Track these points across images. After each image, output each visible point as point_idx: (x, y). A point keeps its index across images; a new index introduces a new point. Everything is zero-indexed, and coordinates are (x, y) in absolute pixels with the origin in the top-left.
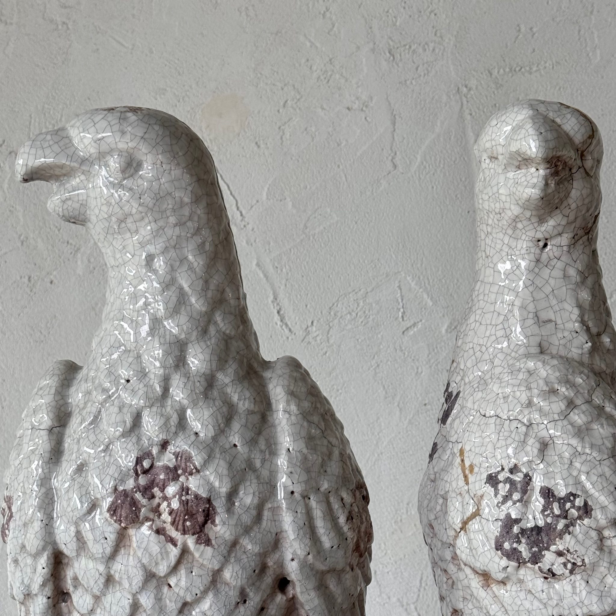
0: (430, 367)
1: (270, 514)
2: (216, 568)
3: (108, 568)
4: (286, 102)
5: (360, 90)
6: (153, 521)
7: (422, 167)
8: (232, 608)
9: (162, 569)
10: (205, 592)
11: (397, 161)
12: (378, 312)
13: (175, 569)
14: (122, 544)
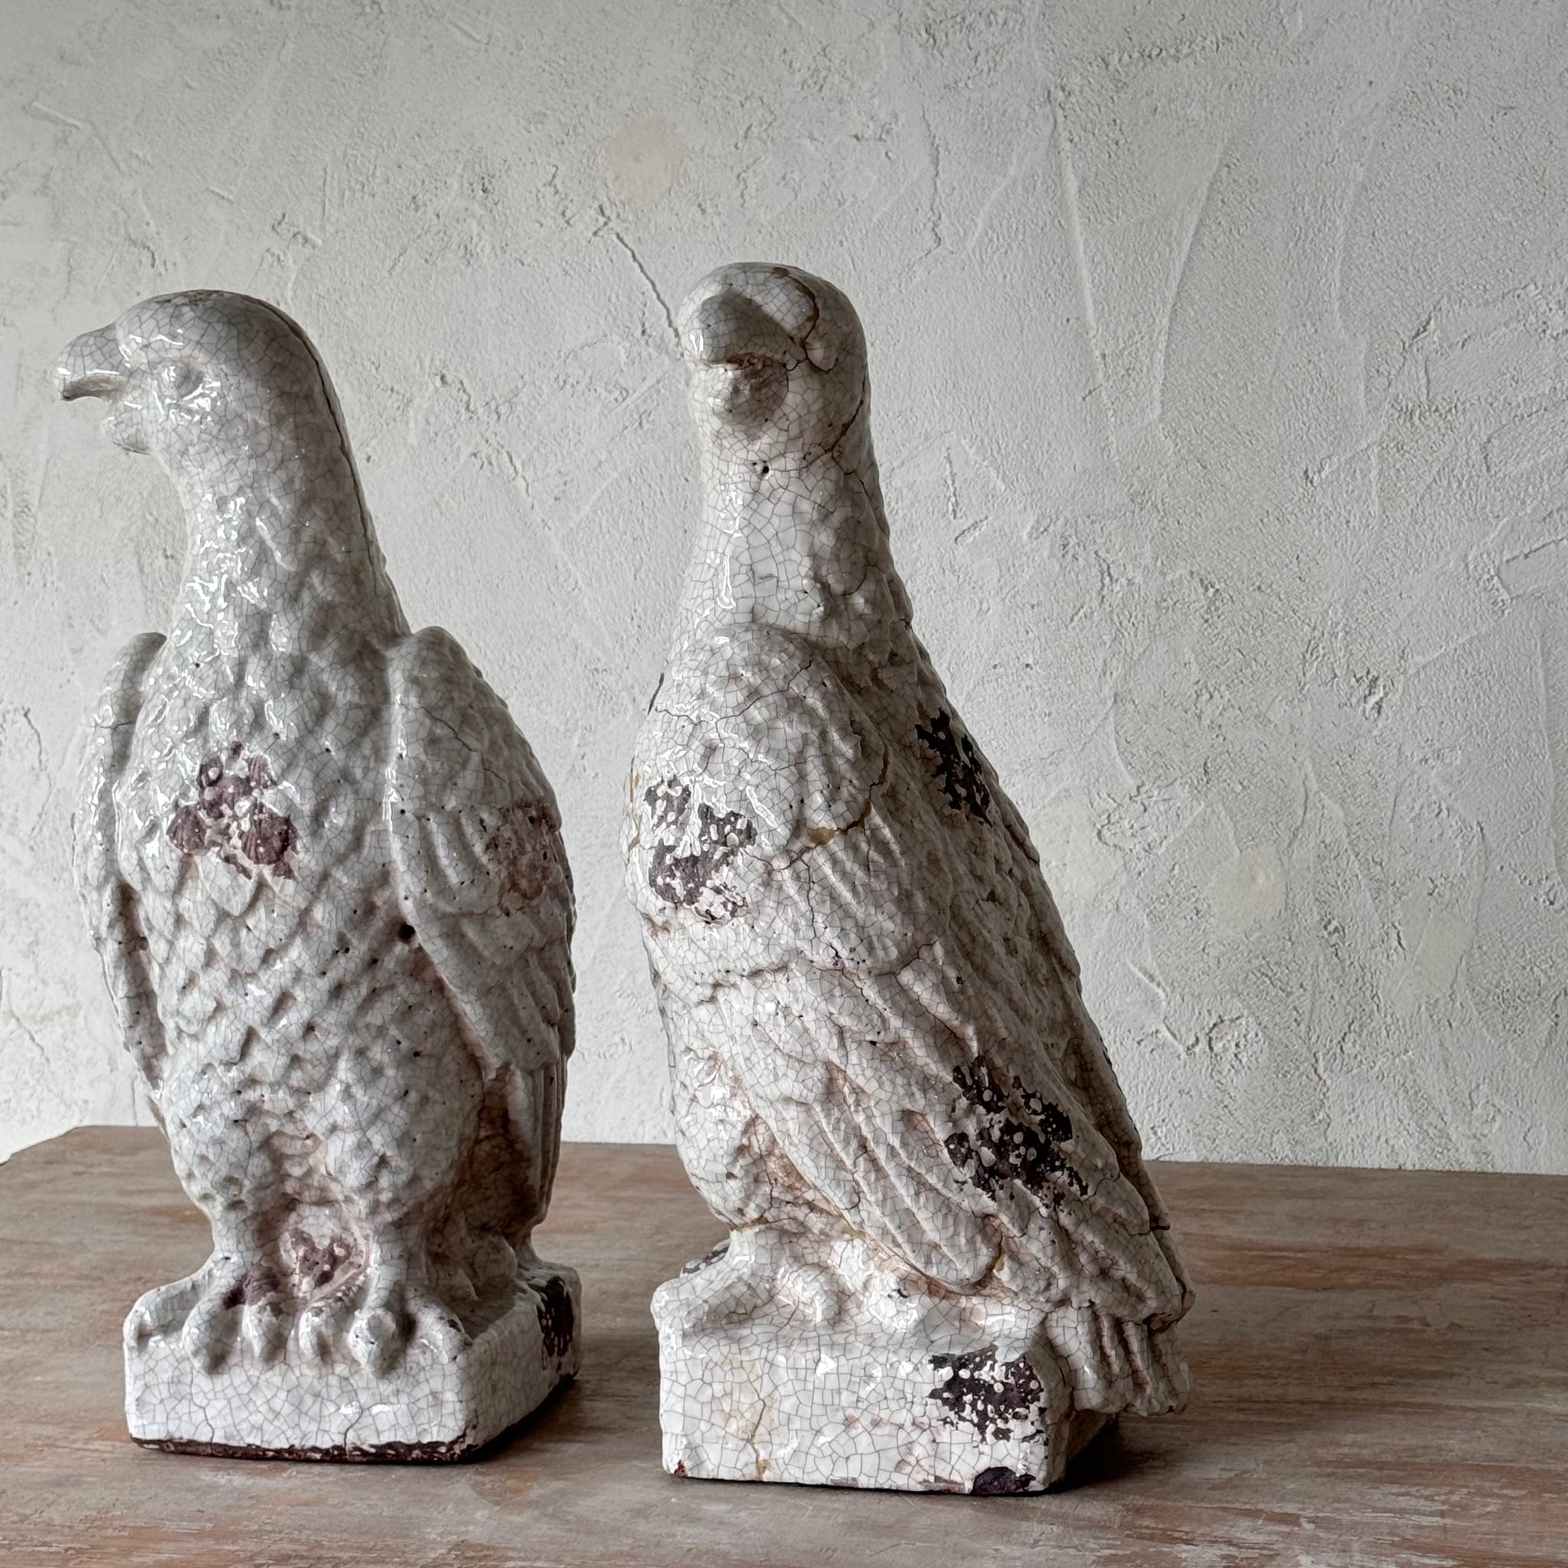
0: (1003, 600)
1: (374, 839)
2: (303, 907)
3: (175, 904)
4: (749, 128)
5: (876, 102)
6: (221, 845)
7: (986, 240)
8: (328, 956)
9: (236, 908)
10: (291, 936)
11: (943, 230)
12: (912, 504)
13: (252, 905)
14: (188, 875)
